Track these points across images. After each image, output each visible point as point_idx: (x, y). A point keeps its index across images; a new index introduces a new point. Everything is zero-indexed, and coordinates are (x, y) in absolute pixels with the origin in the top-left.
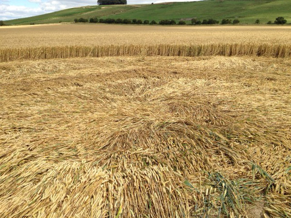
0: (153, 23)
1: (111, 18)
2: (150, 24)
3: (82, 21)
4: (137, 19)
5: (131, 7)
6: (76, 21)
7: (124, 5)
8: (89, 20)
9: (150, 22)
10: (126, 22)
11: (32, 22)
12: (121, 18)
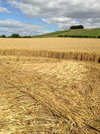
0: (95, 37)
1: (74, 35)
2: (93, 38)
3: (61, 36)
4: (86, 35)
5: (85, 30)
6: (59, 36)
7: (82, 29)
8: (64, 36)
9: (93, 37)
10: (80, 37)
11: (41, 37)
12: (79, 35)
